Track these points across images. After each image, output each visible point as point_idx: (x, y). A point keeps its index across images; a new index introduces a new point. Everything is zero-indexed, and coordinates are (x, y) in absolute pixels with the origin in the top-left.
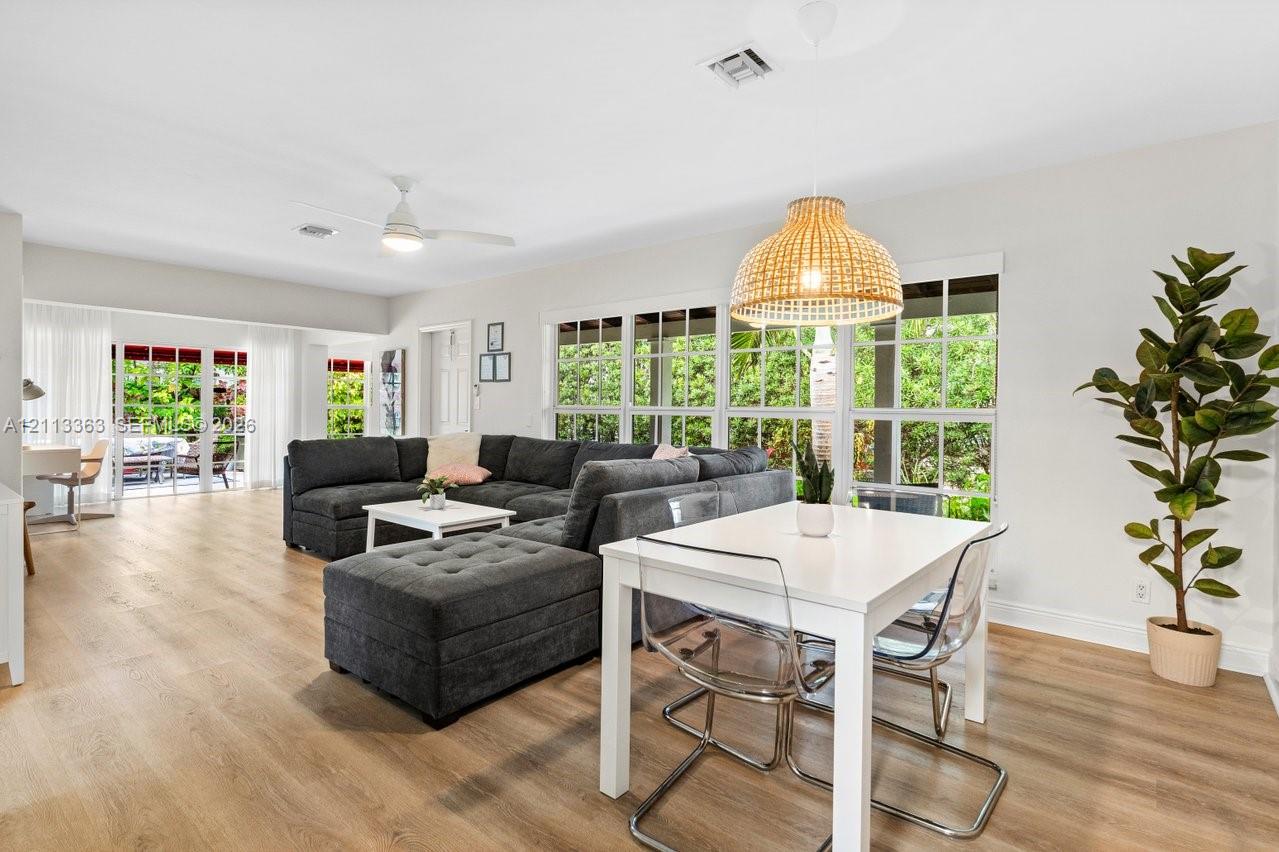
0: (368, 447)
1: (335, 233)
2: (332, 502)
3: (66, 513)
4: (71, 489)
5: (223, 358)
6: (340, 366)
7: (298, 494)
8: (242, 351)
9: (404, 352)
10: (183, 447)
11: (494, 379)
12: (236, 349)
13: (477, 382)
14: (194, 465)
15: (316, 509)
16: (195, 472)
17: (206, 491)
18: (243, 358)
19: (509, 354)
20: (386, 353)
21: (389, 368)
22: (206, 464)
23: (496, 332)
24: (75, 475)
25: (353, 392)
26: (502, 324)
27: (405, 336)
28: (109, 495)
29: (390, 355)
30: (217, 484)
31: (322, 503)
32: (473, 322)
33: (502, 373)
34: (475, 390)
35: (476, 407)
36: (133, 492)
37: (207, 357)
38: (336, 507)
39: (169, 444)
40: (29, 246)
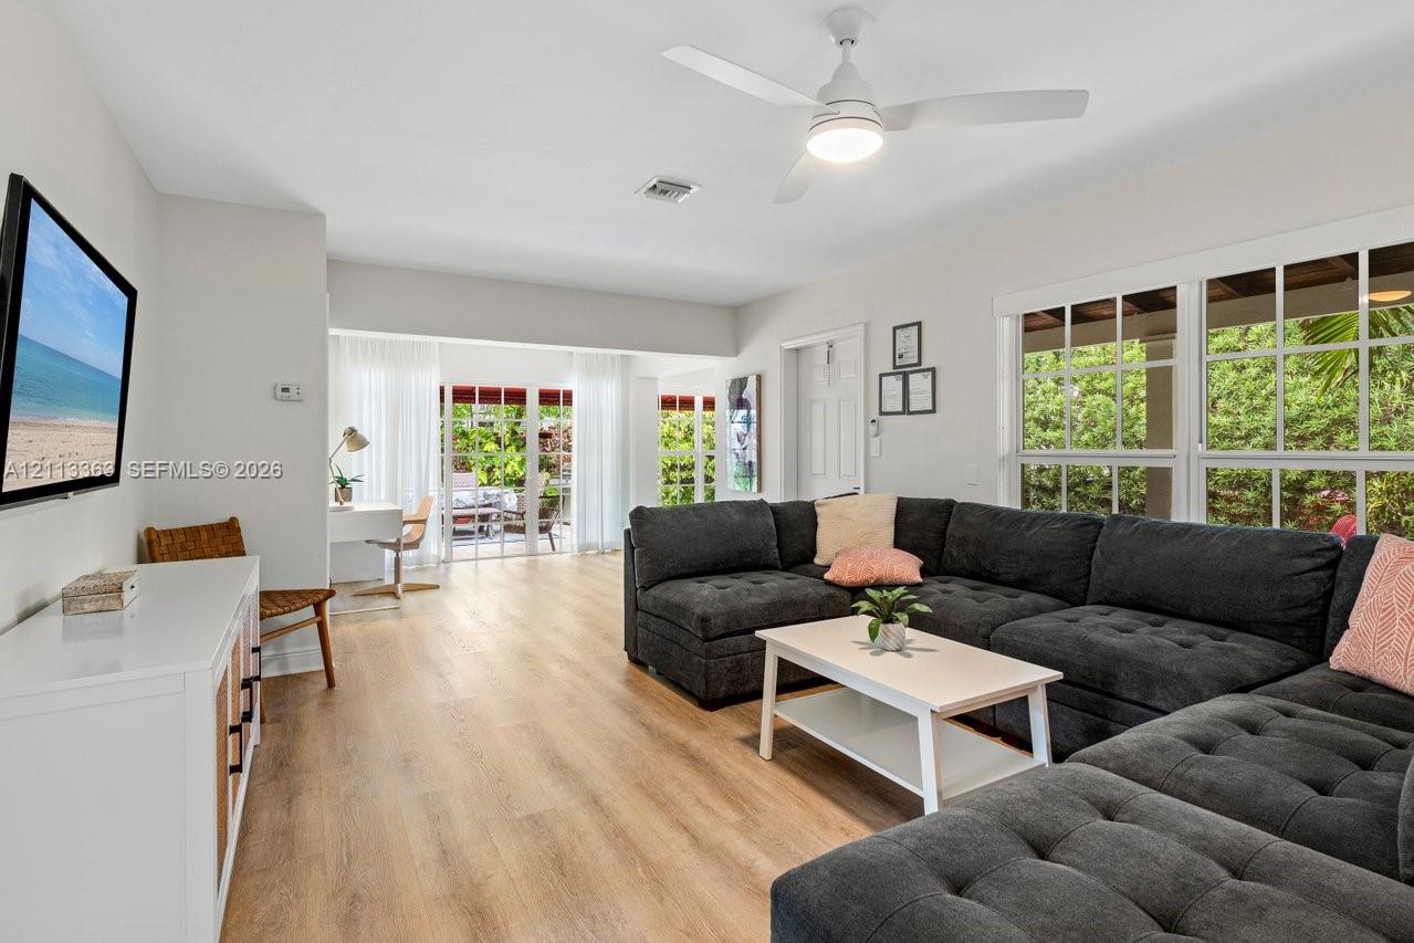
0: (737, 518)
1: (695, 189)
2: (698, 611)
3: (393, 582)
4: (397, 555)
5: (549, 398)
6: (668, 403)
7: (645, 588)
8: (568, 388)
9: (759, 378)
10: (510, 499)
11: (906, 410)
12: (561, 387)
13: (875, 415)
14: (520, 523)
15: (673, 615)
16: (521, 530)
17: (532, 553)
18: (568, 397)
19: (933, 370)
20: (734, 381)
21: (740, 403)
22: (532, 521)
23: (908, 340)
24: (399, 540)
25: (679, 435)
26: (919, 324)
27: (762, 355)
28: (439, 557)
29: (740, 383)
30: (543, 543)
31: (681, 610)
32: (867, 325)
33: (920, 400)
34: (873, 428)
35: (874, 453)
36: (464, 549)
37: (532, 398)
38: (704, 620)
39: (498, 495)
40: (335, 264)
